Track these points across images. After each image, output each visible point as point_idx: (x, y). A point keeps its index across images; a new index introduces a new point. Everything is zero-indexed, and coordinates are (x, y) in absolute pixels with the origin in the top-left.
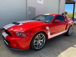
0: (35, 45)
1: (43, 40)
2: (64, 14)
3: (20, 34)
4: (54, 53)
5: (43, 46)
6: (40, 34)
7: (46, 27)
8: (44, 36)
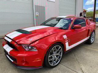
0: (50, 61)
1: (59, 53)
2: (82, 14)
3: (30, 47)
4: (74, 70)
5: (59, 61)
6: (55, 47)
7: (63, 36)
8: (60, 49)
